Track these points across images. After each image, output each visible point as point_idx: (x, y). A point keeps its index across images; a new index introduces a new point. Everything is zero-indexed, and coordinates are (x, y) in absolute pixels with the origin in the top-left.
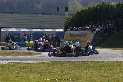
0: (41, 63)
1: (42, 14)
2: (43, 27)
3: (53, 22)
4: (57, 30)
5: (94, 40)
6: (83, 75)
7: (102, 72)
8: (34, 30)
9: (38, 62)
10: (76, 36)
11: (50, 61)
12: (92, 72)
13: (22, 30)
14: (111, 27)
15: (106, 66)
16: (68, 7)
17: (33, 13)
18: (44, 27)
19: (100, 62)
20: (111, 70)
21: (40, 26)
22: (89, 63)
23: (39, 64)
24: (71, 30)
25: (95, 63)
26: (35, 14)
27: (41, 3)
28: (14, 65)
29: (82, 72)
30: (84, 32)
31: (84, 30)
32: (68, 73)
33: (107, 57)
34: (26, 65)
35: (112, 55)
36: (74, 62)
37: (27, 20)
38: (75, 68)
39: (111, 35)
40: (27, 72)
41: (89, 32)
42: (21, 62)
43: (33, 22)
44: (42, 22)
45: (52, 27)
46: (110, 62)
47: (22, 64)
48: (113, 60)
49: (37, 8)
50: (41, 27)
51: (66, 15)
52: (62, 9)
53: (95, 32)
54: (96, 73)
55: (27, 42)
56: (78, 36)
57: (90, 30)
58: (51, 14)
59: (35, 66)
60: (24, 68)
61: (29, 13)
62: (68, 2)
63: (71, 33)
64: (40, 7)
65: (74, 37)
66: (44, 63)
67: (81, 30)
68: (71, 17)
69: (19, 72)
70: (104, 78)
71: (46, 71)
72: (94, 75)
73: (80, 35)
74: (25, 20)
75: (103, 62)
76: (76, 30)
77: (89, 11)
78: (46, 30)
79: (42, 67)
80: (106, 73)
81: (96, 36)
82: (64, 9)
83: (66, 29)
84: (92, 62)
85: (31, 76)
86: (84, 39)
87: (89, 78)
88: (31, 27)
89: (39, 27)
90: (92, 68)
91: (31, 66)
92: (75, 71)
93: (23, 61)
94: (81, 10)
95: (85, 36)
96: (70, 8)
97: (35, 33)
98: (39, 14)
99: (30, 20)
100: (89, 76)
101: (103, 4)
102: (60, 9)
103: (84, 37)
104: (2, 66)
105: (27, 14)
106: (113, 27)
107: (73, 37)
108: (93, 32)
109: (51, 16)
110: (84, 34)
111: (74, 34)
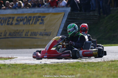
10: (14, 22)
30: (36, 10)
41: (51, 10)
53: (69, 10)
56: (21, 21)
67: (29, 6)
73: (28, 20)
86: (38, 28)
95: (42, 20)
103: (38, 23)
107: (8, 24)
110: (39, 17)
111: (10, 18)
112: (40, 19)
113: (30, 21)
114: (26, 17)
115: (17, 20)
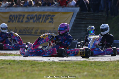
10: (25, 20)
24: (11, 6)
30: (46, 9)
41: (60, 9)
53: (77, 10)
56: (31, 18)
63: (13, 14)
65: (22, 22)
67: (40, 5)
73: (38, 18)
95: (52, 19)
103: (48, 21)
107: (18, 22)
110: (49, 15)
111: (20, 15)
113: (39, 19)
114: (36, 15)
115: (27, 18)
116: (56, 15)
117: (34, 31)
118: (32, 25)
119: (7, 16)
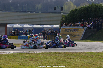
0: (41, 54)
1: (42, 13)
2: (42, 24)
3: (50, 19)
4: (54, 26)
5: (85, 34)
6: (76, 64)
7: (92, 61)
8: (35, 26)
9: (38, 52)
10: (70, 31)
11: (48, 52)
12: (83, 61)
13: (25, 26)
14: (99, 24)
15: (95, 56)
16: (64, 7)
17: (34, 12)
18: (44, 24)
19: (90, 53)
20: (99, 59)
21: (40, 22)
22: (81, 53)
23: (39, 54)
24: (66, 26)
25: (86, 53)
26: (36, 12)
27: (41, 4)
28: (18, 55)
29: (75, 60)
30: (77, 27)
31: (77, 25)
32: (63, 62)
33: (96, 49)
34: (28, 55)
35: (100, 47)
36: (68, 52)
37: (29, 18)
38: (70, 58)
39: (99, 30)
40: (29, 61)
41: (81, 28)
42: (24, 52)
43: (34, 19)
44: (41, 20)
45: (50, 23)
46: (98, 52)
47: (25, 54)
48: (101, 51)
49: (38, 8)
50: (41, 24)
51: (62, 13)
52: (58, 8)
53: (86, 28)
54: (87, 61)
55: (29, 36)
57: (81, 26)
58: (49, 13)
59: (36, 56)
60: (26, 57)
61: (31, 12)
62: (64, 3)
64: (40, 6)
66: (44, 53)
68: (66, 15)
69: (23, 61)
70: (94, 65)
71: (45, 60)
72: (85, 63)
74: (28, 18)
75: (92, 53)
76: (70, 26)
77: (81, 10)
78: (45, 26)
79: (42, 56)
80: (95, 62)
81: (87, 31)
82: (60, 9)
83: (61, 25)
84: (83, 53)
85: (32, 64)
86: (77, 33)
87: (81, 66)
88: (33, 23)
89: (39, 24)
90: (83, 57)
91: (32, 56)
92: (69, 60)
93: (26, 52)
94: (75, 9)
95: (78, 31)
96: (65, 7)
97: (36, 29)
98: (39, 12)
99: (31, 18)
100: (81, 64)
101: (93, 4)
102: (57, 9)
103: (77, 32)
104: (8, 55)
105: (29, 12)
106: (101, 23)
107: (68, 31)
108: (85, 27)
109: (49, 14)
111: (68, 29)
112: (77, 30)
113: (74, 31)
114: (73, 29)
116: (79, 30)
117: (72, 35)
118: (72, 33)
119: (65, 29)
